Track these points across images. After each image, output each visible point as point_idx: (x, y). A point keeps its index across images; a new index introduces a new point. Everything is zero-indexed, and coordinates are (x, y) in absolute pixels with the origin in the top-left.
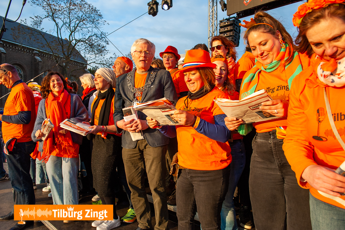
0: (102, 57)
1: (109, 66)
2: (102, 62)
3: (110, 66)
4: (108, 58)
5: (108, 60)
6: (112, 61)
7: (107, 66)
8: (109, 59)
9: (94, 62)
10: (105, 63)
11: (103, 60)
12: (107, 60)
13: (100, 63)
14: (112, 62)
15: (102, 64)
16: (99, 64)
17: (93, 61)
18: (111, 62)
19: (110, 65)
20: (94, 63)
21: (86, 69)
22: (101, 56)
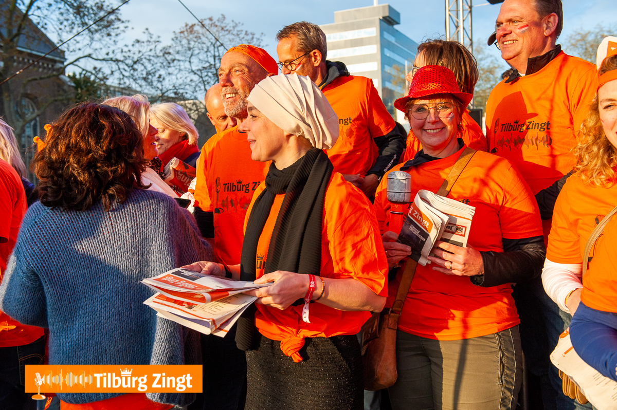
0: (112, 42)
1: (132, 66)
2: (111, 55)
3: (136, 66)
4: (130, 44)
5: (130, 48)
6: (140, 52)
7: (127, 65)
8: (133, 45)
9: (89, 56)
10: (119, 56)
11: (112, 48)
12: (125, 49)
13: (106, 57)
14: (141, 54)
15: (111, 59)
16: (104, 60)
17: (86, 54)
18: (137, 53)
19: (135, 63)
20: (90, 59)
21: (62, 77)
22: (107, 39)
